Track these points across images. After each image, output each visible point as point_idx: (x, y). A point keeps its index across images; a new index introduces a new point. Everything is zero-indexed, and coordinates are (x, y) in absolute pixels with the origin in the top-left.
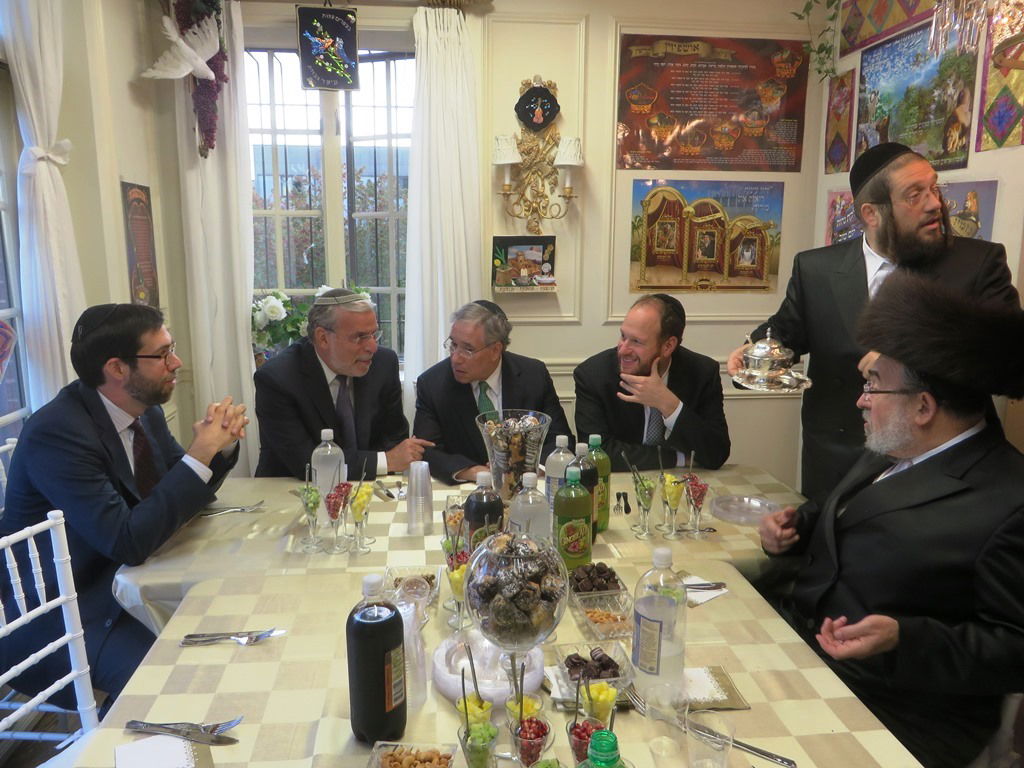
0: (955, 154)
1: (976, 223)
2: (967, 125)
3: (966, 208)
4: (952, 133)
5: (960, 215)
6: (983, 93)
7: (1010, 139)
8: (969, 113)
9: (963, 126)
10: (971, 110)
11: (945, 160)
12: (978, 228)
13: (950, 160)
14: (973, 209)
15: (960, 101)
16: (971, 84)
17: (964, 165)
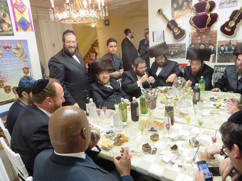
0: (8, 31)
1: (23, 50)
2: (10, 23)
3: (17, 47)
4: (4, 25)
5: (16, 49)
6: (15, 17)
7: (28, 29)
8: (10, 21)
9: (8, 24)
10: (11, 20)
11: (4, 33)
12: (24, 51)
13: (6, 33)
14: (21, 47)
15: (4, 16)
16: (9, 13)
17: (13, 35)
